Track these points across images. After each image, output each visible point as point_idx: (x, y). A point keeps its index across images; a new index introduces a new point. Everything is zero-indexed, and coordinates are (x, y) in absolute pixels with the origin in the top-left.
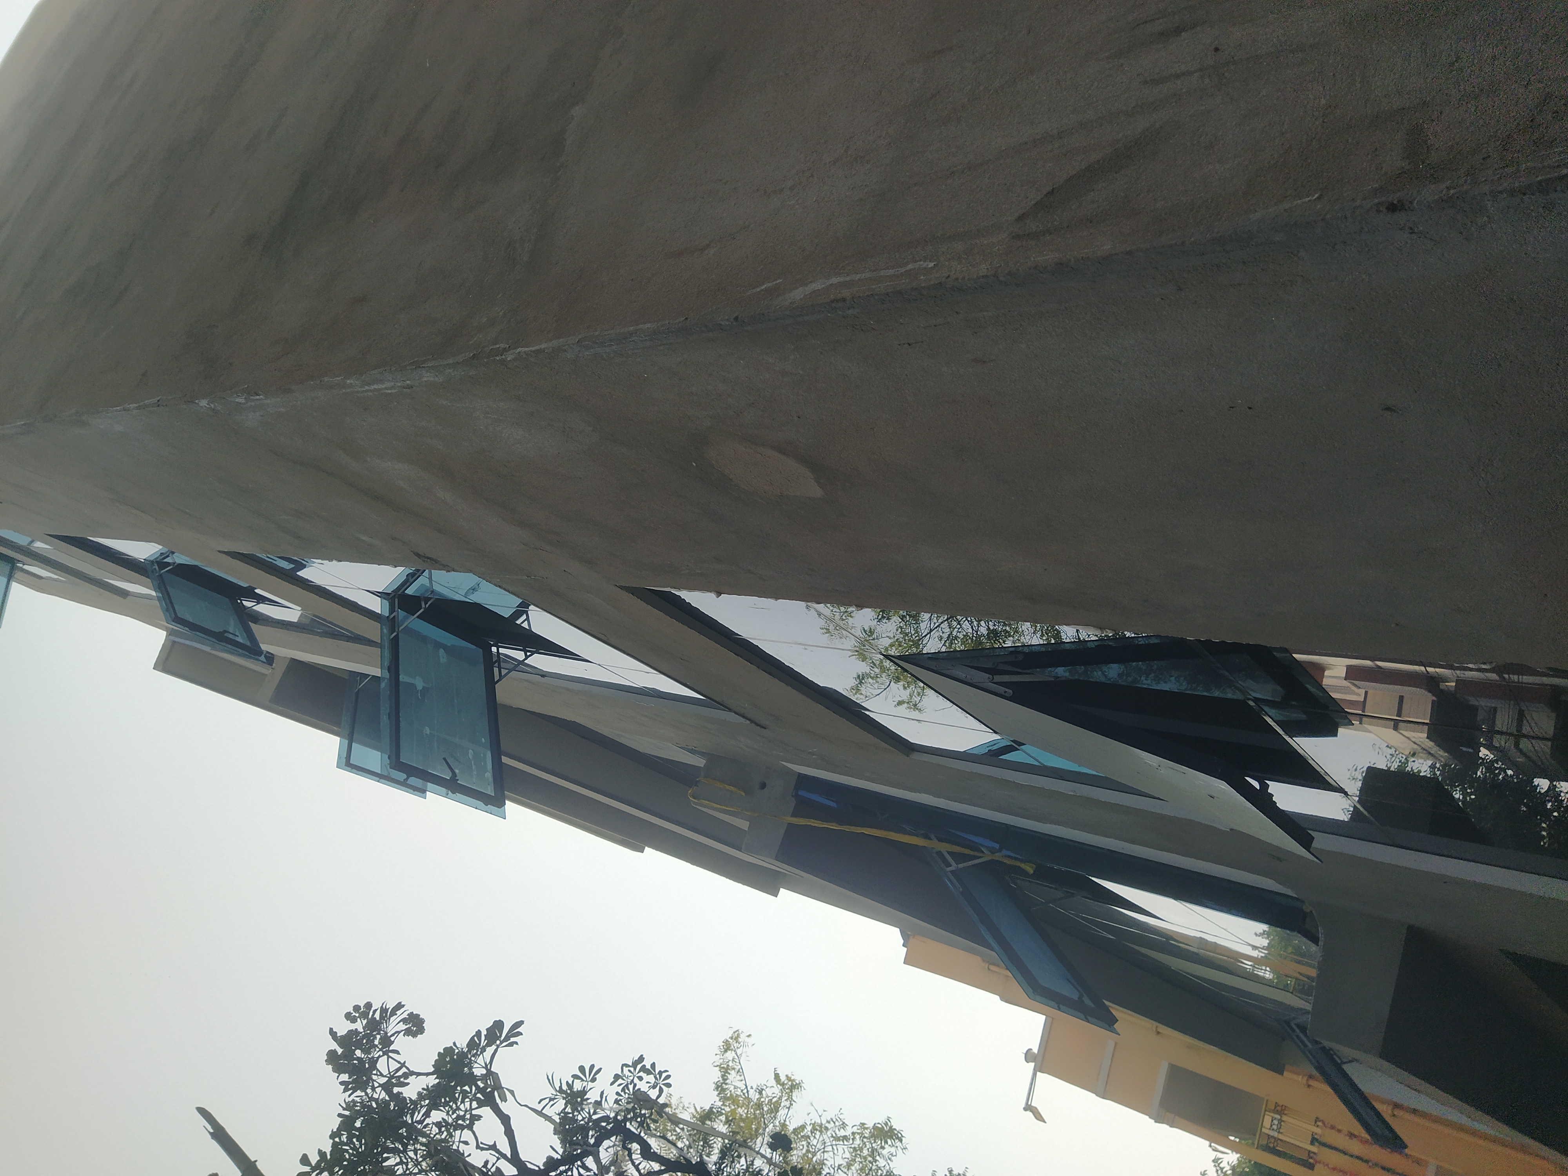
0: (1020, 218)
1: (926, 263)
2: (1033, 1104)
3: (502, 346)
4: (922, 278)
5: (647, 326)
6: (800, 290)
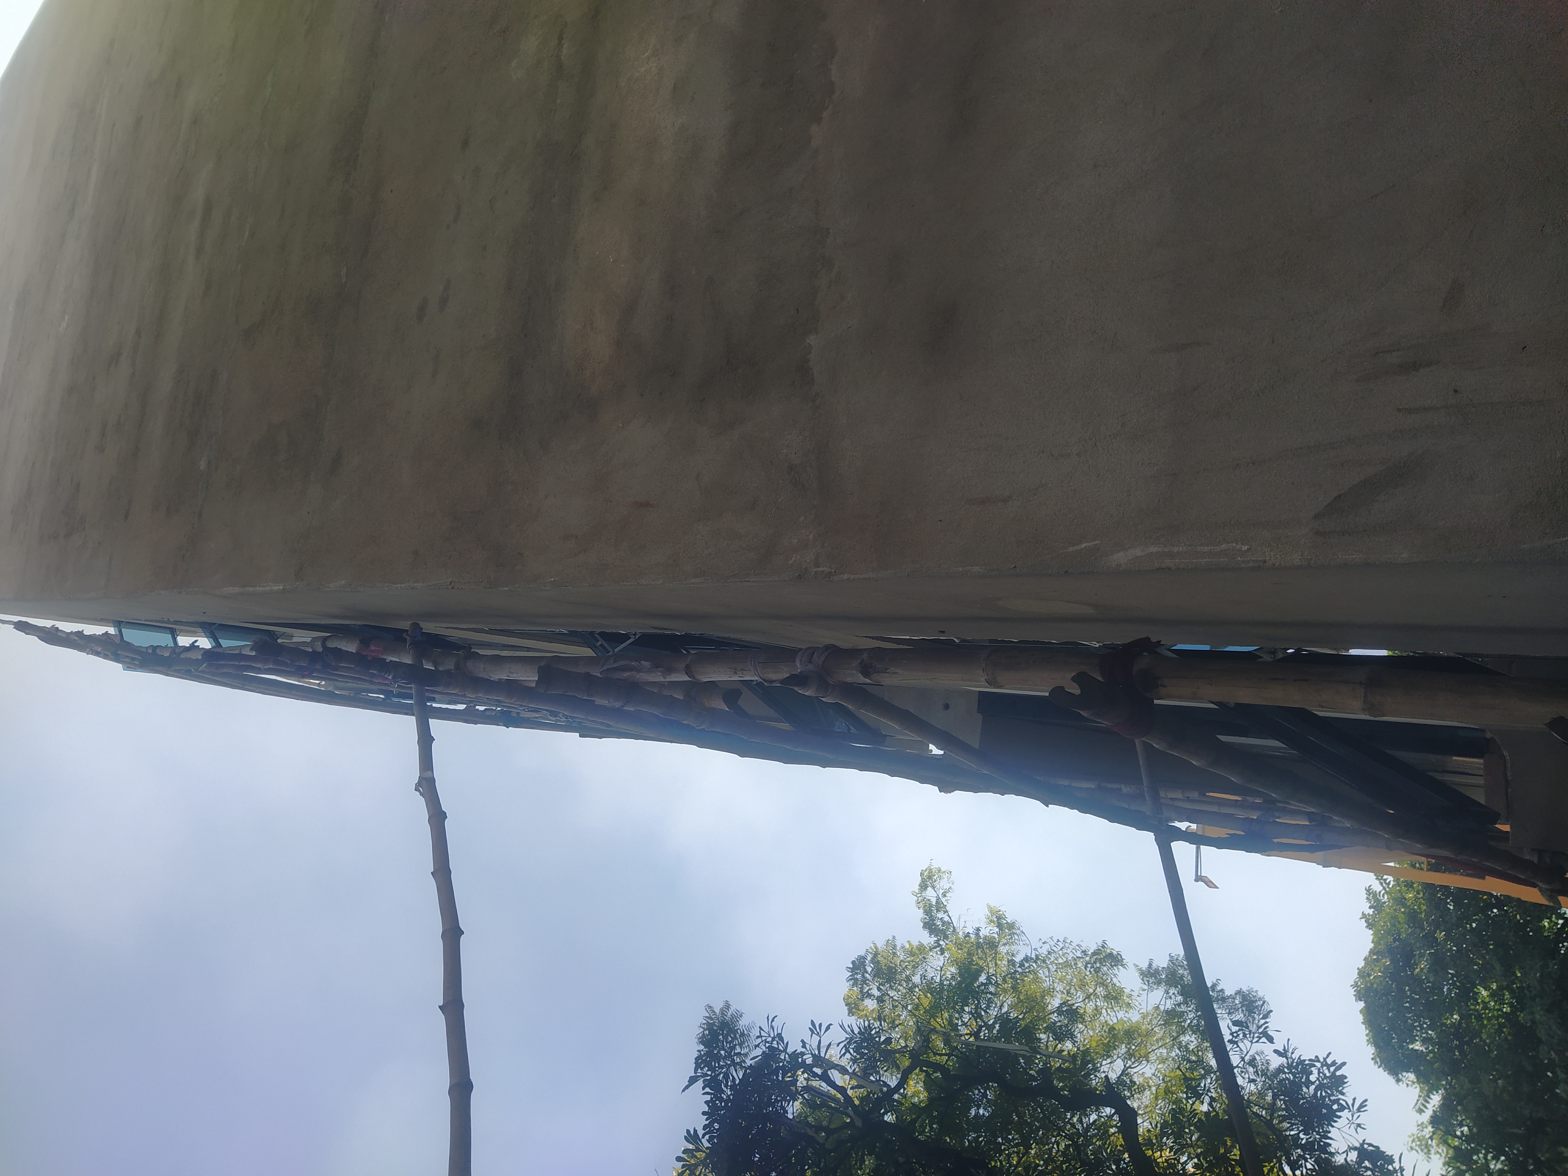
0: (1317, 517)
1: (1238, 547)
2: (1202, 876)
3: (826, 569)
4: (1240, 559)
5: (976, 569)
6: (1121, 554)
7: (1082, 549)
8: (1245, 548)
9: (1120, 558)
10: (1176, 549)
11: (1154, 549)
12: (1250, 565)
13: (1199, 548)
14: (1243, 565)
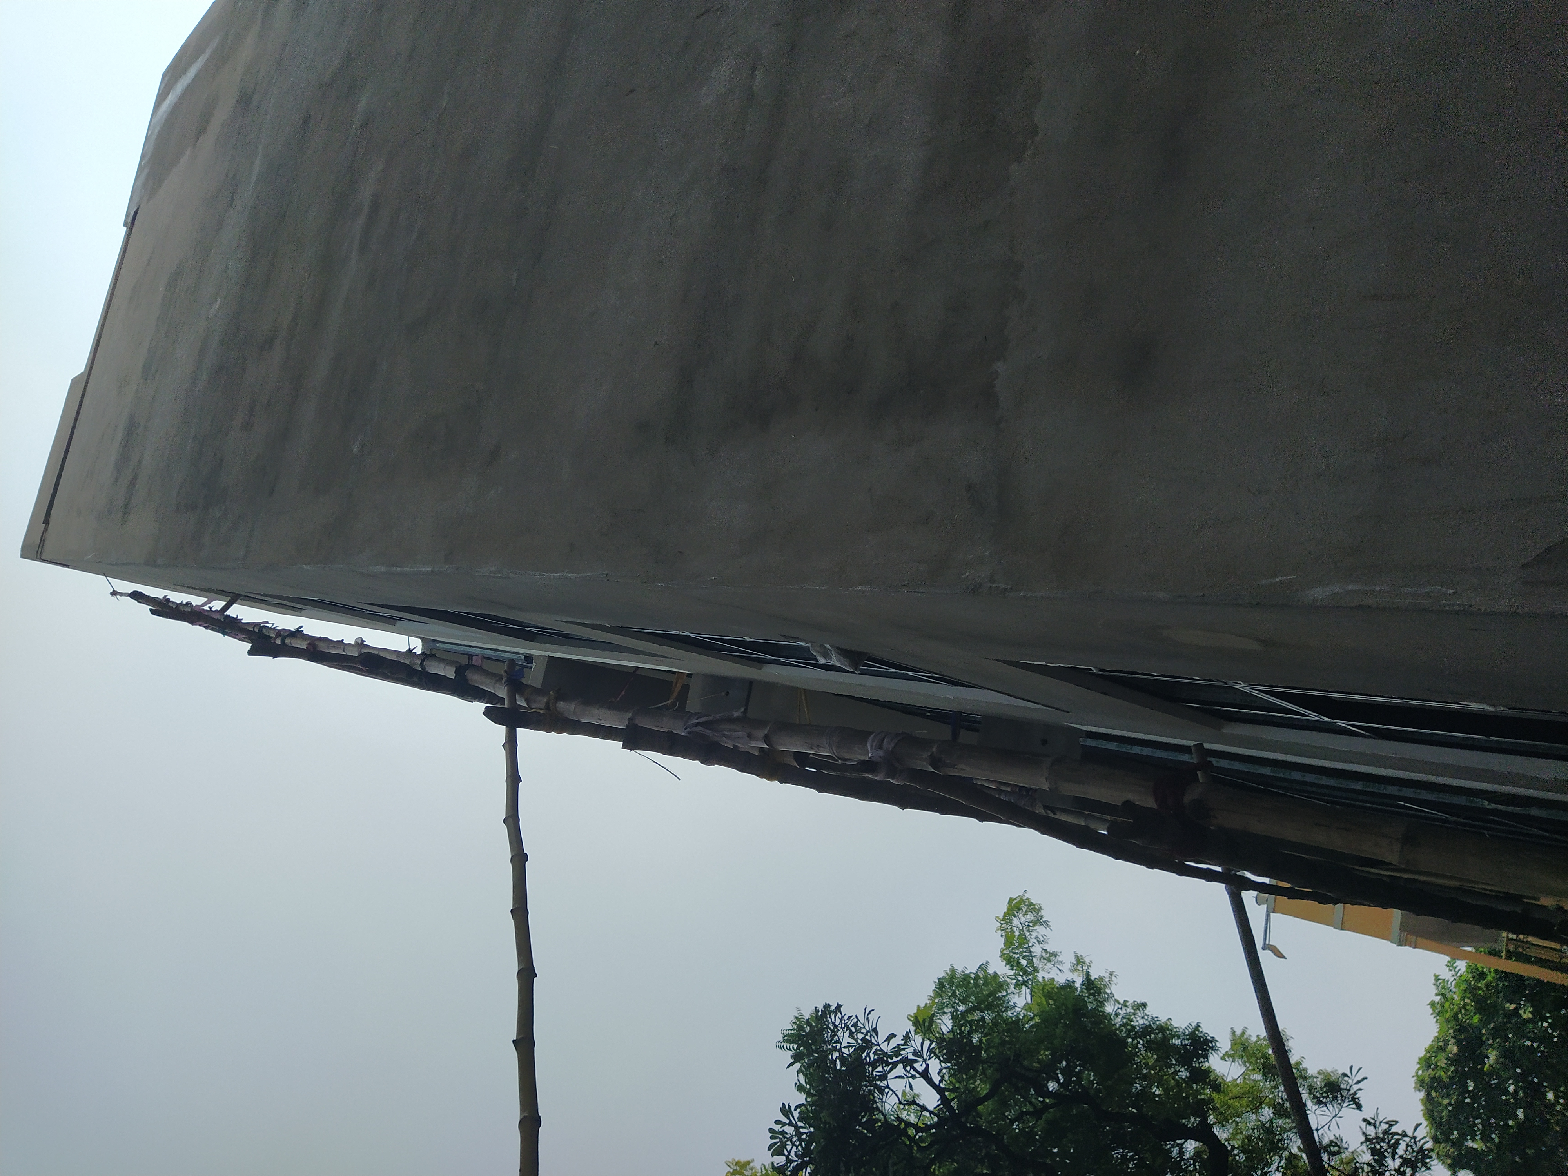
0: (1526, 566)
1: (1443, 590)
2: (1271, 943)
3: (1002, 586)
4: (1444, 601)
5: (1162, 595)
6: (1319, 589)
7: (1277, 582)
8: (1450, 591)
9: (1318, 593)
10: (1378, 588)
11: (1351, 587)
12: (1455, 608)
13: (1402, 589)
14: (1447, 608)
